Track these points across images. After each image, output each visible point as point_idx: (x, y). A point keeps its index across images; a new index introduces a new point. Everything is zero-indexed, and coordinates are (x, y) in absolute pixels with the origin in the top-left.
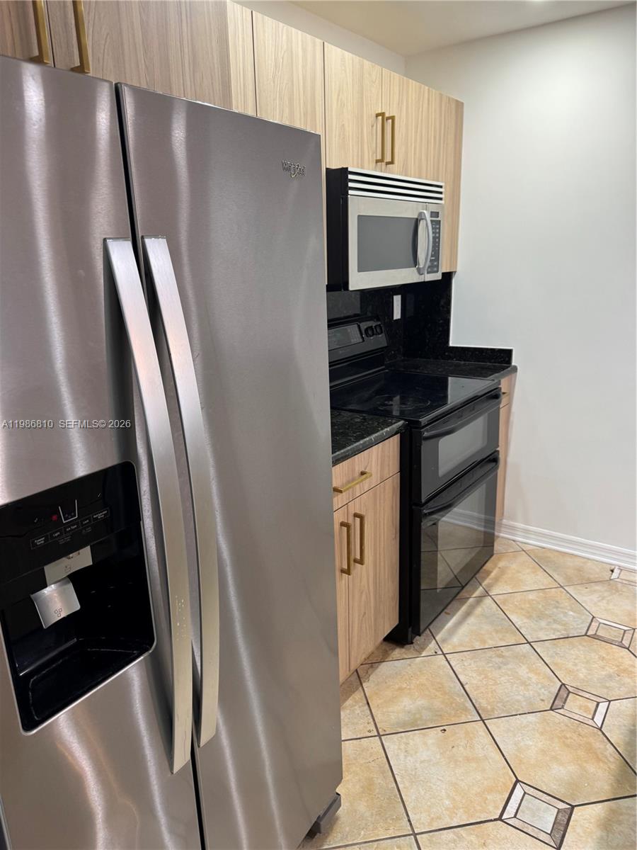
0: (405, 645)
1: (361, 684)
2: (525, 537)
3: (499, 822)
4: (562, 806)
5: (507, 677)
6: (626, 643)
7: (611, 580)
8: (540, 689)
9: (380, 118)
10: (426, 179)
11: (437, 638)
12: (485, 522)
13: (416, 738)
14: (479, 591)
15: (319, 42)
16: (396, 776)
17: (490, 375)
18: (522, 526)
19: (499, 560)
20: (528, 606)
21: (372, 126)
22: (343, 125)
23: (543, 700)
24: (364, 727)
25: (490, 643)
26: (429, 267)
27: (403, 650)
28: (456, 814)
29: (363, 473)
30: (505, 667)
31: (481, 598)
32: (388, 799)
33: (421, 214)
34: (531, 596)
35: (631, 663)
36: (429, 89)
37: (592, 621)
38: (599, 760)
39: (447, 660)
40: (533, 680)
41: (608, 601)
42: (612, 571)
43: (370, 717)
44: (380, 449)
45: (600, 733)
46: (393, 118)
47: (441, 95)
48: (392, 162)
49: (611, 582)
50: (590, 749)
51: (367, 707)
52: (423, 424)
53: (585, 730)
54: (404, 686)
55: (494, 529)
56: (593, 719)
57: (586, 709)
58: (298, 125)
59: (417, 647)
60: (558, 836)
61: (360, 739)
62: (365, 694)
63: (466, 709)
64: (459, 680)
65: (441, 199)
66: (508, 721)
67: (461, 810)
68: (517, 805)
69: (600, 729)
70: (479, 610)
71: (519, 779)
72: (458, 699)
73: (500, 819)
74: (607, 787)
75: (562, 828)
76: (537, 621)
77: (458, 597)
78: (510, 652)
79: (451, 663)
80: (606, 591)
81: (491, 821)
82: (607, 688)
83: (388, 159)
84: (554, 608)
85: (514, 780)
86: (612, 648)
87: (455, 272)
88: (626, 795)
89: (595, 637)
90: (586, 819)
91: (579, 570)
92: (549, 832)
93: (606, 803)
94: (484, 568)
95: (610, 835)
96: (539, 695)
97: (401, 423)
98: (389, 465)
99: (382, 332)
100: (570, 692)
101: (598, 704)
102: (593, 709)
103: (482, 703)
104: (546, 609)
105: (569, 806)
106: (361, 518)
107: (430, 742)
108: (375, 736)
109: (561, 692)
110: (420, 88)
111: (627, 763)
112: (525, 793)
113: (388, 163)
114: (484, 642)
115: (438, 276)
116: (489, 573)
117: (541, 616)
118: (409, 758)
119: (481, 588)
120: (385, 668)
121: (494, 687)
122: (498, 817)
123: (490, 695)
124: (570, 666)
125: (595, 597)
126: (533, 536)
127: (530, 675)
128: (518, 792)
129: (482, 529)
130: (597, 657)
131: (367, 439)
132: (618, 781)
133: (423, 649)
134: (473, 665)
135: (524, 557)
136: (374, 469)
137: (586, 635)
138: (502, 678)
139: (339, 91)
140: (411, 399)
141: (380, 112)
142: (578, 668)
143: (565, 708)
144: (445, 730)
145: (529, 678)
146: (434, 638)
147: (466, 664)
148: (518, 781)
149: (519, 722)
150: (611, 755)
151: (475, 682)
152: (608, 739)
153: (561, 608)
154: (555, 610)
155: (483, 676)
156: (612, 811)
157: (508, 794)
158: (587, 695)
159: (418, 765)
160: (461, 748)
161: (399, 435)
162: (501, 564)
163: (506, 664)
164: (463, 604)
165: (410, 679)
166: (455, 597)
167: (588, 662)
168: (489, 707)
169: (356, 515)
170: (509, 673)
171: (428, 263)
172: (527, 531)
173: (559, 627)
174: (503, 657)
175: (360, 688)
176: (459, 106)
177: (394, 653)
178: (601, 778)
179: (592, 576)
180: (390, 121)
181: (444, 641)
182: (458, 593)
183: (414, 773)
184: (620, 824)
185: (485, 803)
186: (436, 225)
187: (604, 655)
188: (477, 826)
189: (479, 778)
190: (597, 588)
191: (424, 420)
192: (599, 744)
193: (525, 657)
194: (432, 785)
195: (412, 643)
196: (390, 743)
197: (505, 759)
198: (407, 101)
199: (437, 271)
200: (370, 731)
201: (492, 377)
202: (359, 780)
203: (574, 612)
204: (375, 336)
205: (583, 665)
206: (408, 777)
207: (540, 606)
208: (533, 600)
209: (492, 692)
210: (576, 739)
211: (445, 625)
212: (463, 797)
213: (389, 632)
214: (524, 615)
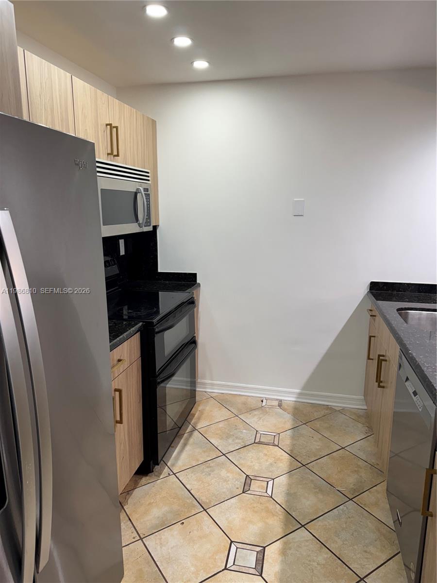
0: (148, 473)
1: (123, 507)
2: (211, 389)
3: (226, 571)
4: (259, 549)
5: (215, 479)
6: (276, 443)
7: (262, 407)
8: (235, 482)
9: (109, 127)
10: (138, 167)
11: (168, 465)
12: (191, 384)
13: (166, 533)
14: (190, 428)
15: (69, 75)
16: (157, 562)
17: (187, 289)
18: (210, 382)
19: (199, 406)
20: (220, 431)
21: (104, 131)
22: (86, 130)
23: (237, 488)
24: (130, 536)
25: (202, 460)
26: (145, 223)
27: (148, 478)
28: (199, 574)
29: (119, 361)
30: (213, 473)
31: (191, 432)
32: (154, 579)
33: (138, 189)
34: (221, 425)
35: (281, 454)
36: (136, 111)
37: (256, 433)
38: (274, 515)
39: (177, 477)
40: (230, 477)
41: (263, 420)
42: (262, 401)
43: (133, 528)
44: (129, 343)
45: (271, 499)
46: (117, 128)
47: (143, 115)
48: (118, 155)
49: (263, 408)
50: (268, 511)
51: (129, 522)
52: (155, 324)
53: (264, 499)
54: (152, 501)
55: (195, 387)
56: (266, 492)
57: (262, 487)
58: (58, 128)
59: (156, 474)
60: (260, 568)
61: (128, 545)
62: (127, 514)
63: (194, 506)
64: (186, 488)
65: (148, 180)
66: (220, 507)
67: (202, 571)
68: (234, 557)
69: (271, 497)
70: (191, 440)
71: (232, 540)
72: (188, 501)
73: (226, 569)
74: (280, 530)
75: (261, 562)
76: (226, 440)
77: (178, 435)
78: (215, 463)
79: (180, 479)
80: (261, 414)
81: (221, 571)
82: (271, 472)
83: (115, 153)
84: (235, 430)
85: (230, 541)
86: (269, 447)
87: (159, 225)
88: (291, 531)
89: (260, 443)
90: (272, 553)
91: (245, 404)
92: (254, 567)
93: (281, 540)
94: (191, 412)
95: (286, 557)
96: (235, 485)
97: (141, 324)
98: (134, 353)
99: (115, 264)
100: (251, 479)
101: (268, 482)
102: (266, 486)
103: (203, 499)
104: (230, 431)
105: (262, 548)
106: (120, 391)
107: (176, 533)
108: (139, 540)
109: (247, 481)
110: (131, 110)
111: (288, 513)
112: (237, 548)
113: (115, 156)
114: (198, 460)
115: (150, 229)
116: (194, 415)
117: (228, 436)
118: (163, 548)
119: (190, 426)
120: (138, 492)
121: (208, 488)
122: (224, 568)
123: (207, 493)
124: (249, 463)
125: (255, 419)
126: (216, 387)
127: (228, 475)
128: (233, 548)
129: (189, 388)
130: (262, 454)
131: (121, 337)
132: (285, 524)
133: (161, 474)
134: (193, 477)
135: (212, 401)
136: (125, 356)
137: (255, 443)
138: (212, 481)
139: (83, 108)
140: (143, 308)
141: (108, 123)
142: (254, 463)
143: (251, 489)
144: (183, 523)
145: (228, 477)
146: (167, 465)
147: (188, 477)
148: (232, 542)
149: (227, 505)
150: (279, 510)
151: (196, 487)
152: (276, 501)
153: (239, 429)
154: (235, 431)
155: (200, 482)
156: (285, 543)
157: (228, 552)
158: (261, 479)
159: (170, 551)
160: (195, 532)
161: (139, 332)
162: (200, 408)
163: (213, 471)
164: (181, 438)
165: (155, 496)
166: (177, 434)
167: (258, 459)
168: (208, 501)
169: (116, 390)
170: (216, 476)
171: (145, 221)
172: (212, 385)
173: (240, 441)
174: (210, 467)
175: (123, 510)
176: (154, 123)
177: (142, 481)
178: (276, 525)
179: (252, 407)
180: (115, 129)
181: (173, 465)
182: (178, 431)
183: (168, 557)
184: (290, 550)
185: (215, 562)
186: (148, 196)
187: (266, 453)
188: (212, 578)
189: (209, 547)
190: (256, 413)
191: (155, 321)
192: (272, 506)
193: (223, 464)
194: (181, 561)
195: (153, 471)
196: (150, 542)
197: (222, 531)
198: (124, 117)
199: (150, 225)
200: (134, 538)
201: (188, 291)
202: (133, 573)
203: (246, 430)
204: (111, 267)
205: (256, 461)
206: (165, 561)
207: (227, 431)
208: (222, 427)
209: (208, 491)
210: (260, 506)
211: (172, 455)
212: (201, 562)
213: (138, 466)
214: (219, 438)
